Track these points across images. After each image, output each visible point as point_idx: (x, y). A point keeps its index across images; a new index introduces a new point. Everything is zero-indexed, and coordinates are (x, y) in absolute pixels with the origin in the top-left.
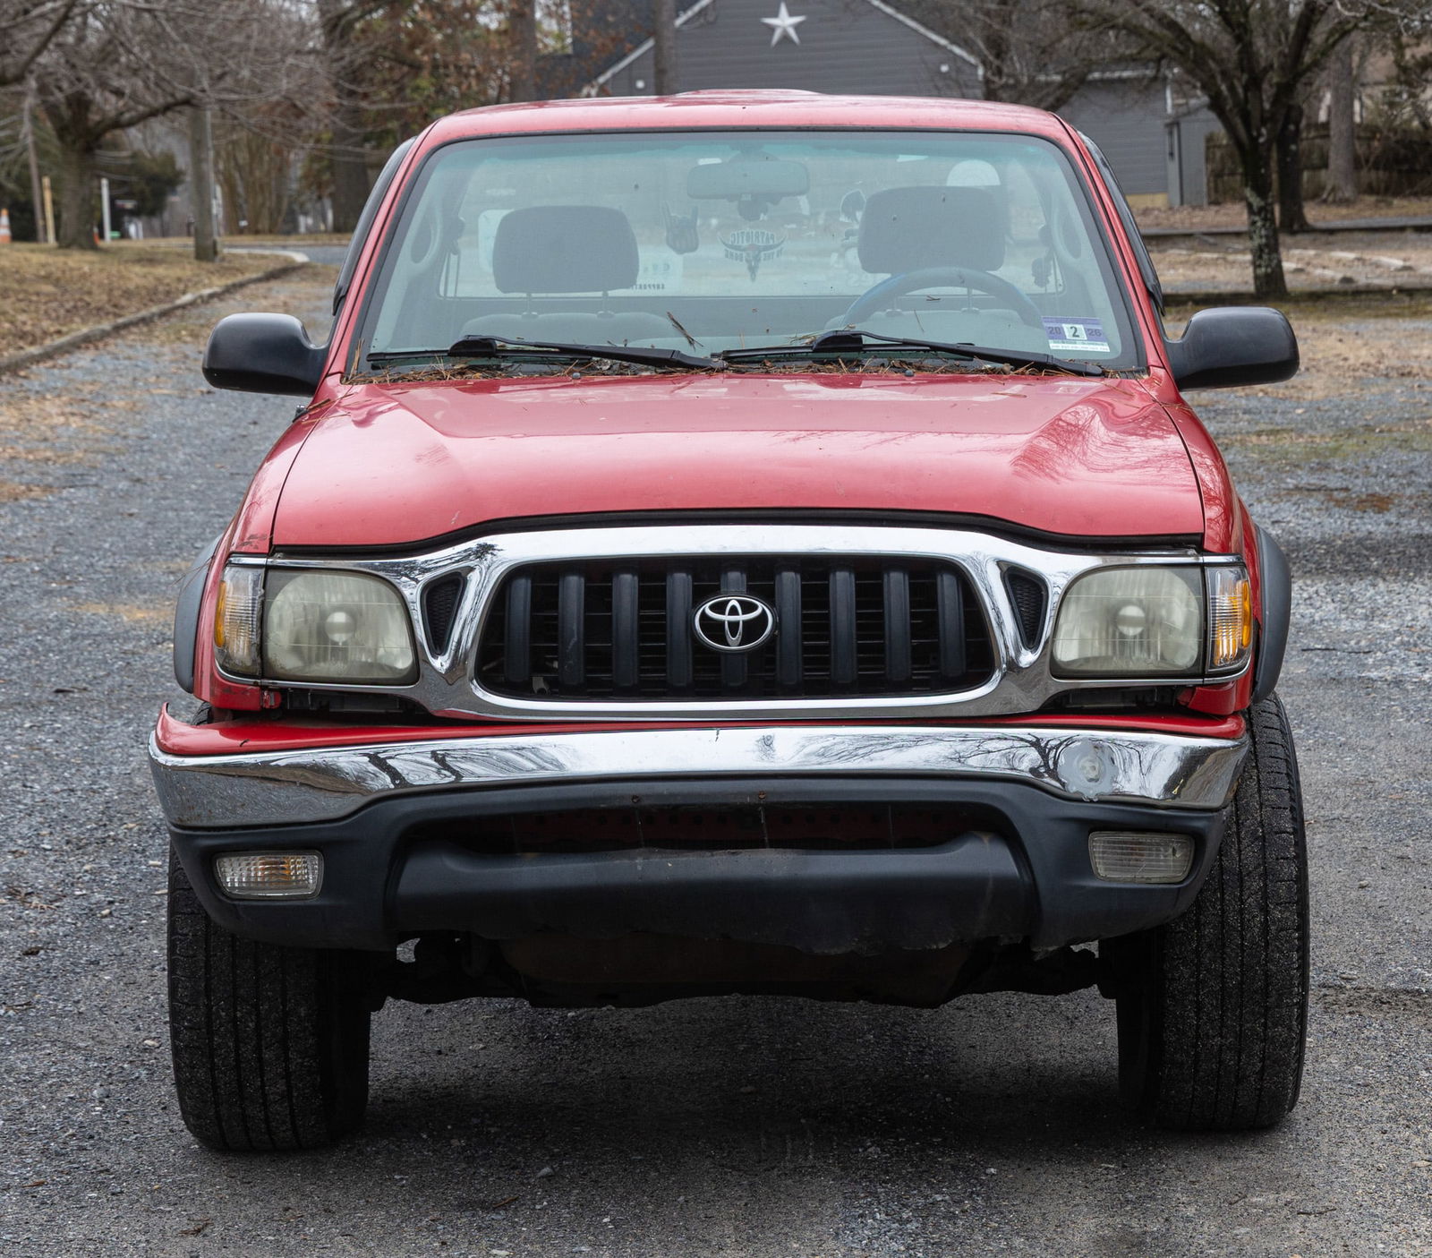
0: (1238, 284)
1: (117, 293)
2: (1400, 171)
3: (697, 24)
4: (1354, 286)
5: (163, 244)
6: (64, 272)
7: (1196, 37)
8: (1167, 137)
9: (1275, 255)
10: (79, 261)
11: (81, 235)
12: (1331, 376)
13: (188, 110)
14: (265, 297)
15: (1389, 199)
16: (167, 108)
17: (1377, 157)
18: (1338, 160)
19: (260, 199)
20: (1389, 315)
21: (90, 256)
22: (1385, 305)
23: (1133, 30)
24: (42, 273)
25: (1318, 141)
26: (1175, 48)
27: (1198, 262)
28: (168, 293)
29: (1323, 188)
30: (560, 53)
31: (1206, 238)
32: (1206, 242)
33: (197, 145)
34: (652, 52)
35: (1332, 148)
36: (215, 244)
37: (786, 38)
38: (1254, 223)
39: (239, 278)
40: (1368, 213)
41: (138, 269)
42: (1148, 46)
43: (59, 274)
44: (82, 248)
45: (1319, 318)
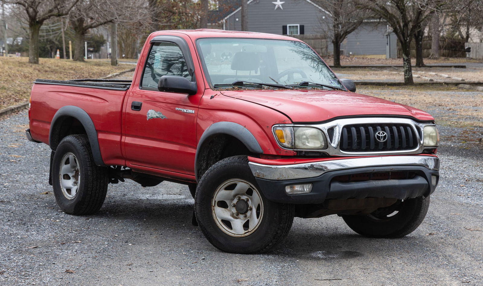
0: (401, 80)
1: (91, 74)
2: (452, 50)
3: (254, 3)
4: (433, 82)
5: (102, 60)
6: (76, 67)
7: (390, 12)
8: (386, 39)
9: (410, 73)
10: (79, 64)
11: (79, 58)
12: (420, 105)
13: (111, 24)
14: (131, 76)
15: (448, 58)
16: (105, 23)
17: (446, 46)
18: (434, 47)
19: (128, 49)
20: (440, 90)
21: (82, 63)
22: (440, 87)
23: (373, 10)
24: (70, 67)
25: (429, 41)
26: (384, 15)
27: (391, 74)
28: (104, 74)
29: (430, 54)
30: (215, 10)
31: (395, 67)
32: (395, 69)
33: (113, 33)
34: (241, 11)
35: (433, 43)
36: (117, 61)
37: (279, 8)
38: (405, 64)
39: (124, 71)
40: (442, 62)
41: (96, 67)
42: (377, 14)
43: (75, 68)
44: (80, 61)
45: (421, 90)
